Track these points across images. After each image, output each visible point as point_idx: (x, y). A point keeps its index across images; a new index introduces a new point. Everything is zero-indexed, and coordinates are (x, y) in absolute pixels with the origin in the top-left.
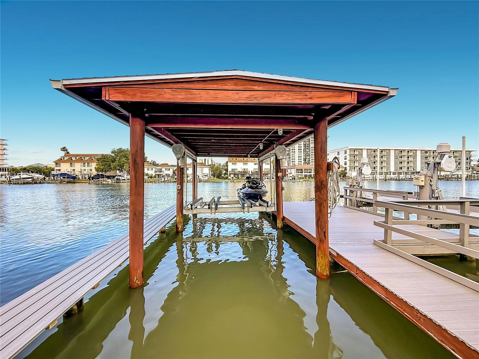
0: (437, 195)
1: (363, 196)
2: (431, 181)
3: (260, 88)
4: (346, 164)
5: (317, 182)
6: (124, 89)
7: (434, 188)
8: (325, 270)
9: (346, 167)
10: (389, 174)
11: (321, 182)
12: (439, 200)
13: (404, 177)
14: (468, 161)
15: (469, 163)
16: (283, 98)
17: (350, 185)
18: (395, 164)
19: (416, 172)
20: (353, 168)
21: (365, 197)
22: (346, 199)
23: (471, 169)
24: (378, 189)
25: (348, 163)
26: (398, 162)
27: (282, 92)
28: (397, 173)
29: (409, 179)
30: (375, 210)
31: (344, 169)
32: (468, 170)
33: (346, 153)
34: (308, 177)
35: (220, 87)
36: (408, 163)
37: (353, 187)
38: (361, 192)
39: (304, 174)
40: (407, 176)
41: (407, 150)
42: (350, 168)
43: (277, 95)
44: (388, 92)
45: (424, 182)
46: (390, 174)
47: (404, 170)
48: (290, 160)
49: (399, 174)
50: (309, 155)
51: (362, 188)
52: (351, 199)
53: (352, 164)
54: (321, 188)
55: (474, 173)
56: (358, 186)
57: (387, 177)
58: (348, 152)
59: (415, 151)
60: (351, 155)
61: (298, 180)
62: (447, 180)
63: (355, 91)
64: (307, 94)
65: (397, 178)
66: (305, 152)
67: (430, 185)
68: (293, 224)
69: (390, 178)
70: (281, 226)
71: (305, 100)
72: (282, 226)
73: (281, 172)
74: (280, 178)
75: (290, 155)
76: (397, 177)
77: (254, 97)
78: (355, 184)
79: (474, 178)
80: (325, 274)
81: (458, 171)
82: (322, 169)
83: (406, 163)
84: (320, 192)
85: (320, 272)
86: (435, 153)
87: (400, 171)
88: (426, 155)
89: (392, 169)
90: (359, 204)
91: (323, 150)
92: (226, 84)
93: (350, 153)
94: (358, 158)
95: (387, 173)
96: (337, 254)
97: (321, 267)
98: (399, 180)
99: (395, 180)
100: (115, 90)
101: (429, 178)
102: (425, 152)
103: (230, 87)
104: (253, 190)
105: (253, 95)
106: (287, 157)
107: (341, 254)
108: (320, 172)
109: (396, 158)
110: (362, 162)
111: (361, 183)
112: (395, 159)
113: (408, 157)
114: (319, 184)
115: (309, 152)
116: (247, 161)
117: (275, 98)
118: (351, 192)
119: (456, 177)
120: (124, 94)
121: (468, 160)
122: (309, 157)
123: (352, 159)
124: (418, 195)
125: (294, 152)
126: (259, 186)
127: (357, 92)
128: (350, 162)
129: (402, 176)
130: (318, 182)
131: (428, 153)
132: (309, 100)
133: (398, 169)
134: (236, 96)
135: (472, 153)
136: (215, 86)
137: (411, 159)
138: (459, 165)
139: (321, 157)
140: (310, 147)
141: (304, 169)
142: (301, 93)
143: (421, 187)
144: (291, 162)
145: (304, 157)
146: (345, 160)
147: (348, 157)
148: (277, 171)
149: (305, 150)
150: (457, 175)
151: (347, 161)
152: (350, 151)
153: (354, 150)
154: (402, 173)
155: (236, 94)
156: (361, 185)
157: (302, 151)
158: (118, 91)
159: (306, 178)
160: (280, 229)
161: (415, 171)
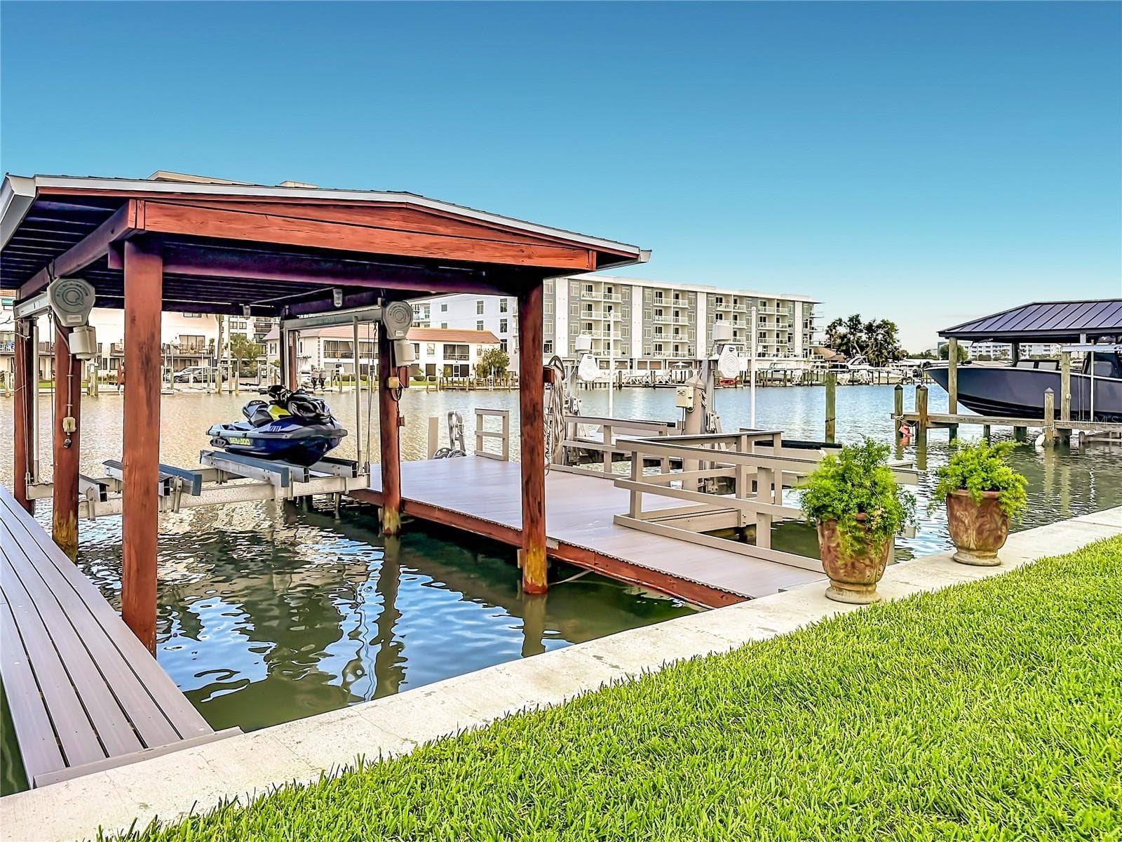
0: (712, 427)
1: (581, 435)
2: (703, 398)
3: (449, 231)
4: (503, 328)
5: (526, 406)
6: (181, 209)
7: (709, 412)
8: (541, 578)
9: (505, 340)
10: (629, 367)
11: (534, 406)
12: (715, 434)
13: (667, 378)
14: (808, 331)
15: (808, 336)
16: (486, 253)
18: (644, 335)
19: (696, 362)
21: (584, 438)
23: (813, 356)
24: (611, 418)
25: (512, 324)
26: (653, 330)
27: (483, 242)
28: (649, 363)
29: (679, 382)
30: (608, 468)
32: (806, 357)
35: (377, 222)
36: (677, 331)
38: (576, 424)
40: (674, 371)
41: (674, 290)
43: (477, 247)
44: (638, 255)
45: (692, 399)
46: (631, 367)
47: (667, 353)
49: (656, 366)
54: (533, 418)
55: (817, 367)
56: (570, 409)
57: (623, 377)
59: (692, 296)
62: (763, 386)
63: (593, 250)
64: (524, 249)
65: (649, 380)
67: (702, 405)
68: (437, 514)
69: (630, 381)
70: (396, 525)
71: (521, 260)
72: (398, 526)
73: (396, 376)
74: (393, 392)
76: (650, 378)
77: (437, 246)
79: (817, 380)
80: (540, 585)
81: (787, 359)
82: (534, 380)
83: (671, 333)
84: (532, 425)
85: (532, 585)
86: (738, 305)
87: (658, 357)
88: (719, 309)
89: (637, 354)
90: (571, 458)
91: (537, 342)
92: (387, 218)
95: (622, 364)
96: (561, 543)
97: (532, 572)
98: (654, 387)
99: (645, 386)
100: (161, 208)
101: (700, 392)
102: (717, 298)
103: (396, 223)
104: (307, 429)
105: (436, 243)
107: (567, 541)
108: (531, 385)
109: (645, 315)
110: (579, 347)
111: (575, 402)
112: (644, 317)
113: (677, 314)
114: (530, 409)
117: (473, 252)
119: (782, 377)
120: (179, 218)
121: (807, 327)
124: (684, 426)
126: (323, 415)
127: (598, 252)
129: (662, 374)
130: (529, 405)
131: (723, 304)
132: (527, 259)
133: (652, 350)
134: (407, 243)
135: (815, 309)
136: (368, 219)
137: (683, 320)
138: (789, 341)
139: (534, 356)
142: (513, 246)
143: (689, 411)
146: (504, 315)
148: (386, 373)
150: (783, 372)
151: (509, 315)
154: (663, 364)
155: (407, 240)
156: (575, 408)
158: (167, 212)
160: (394, 534)
161: (693, 358)
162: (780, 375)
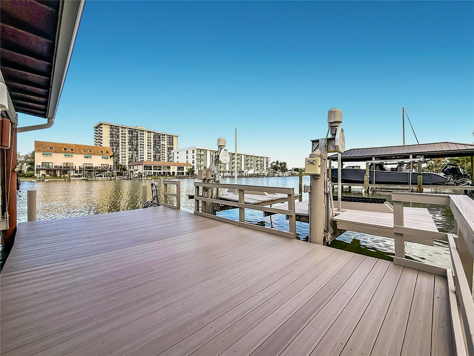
1: (221, 195)
4: (193, 163)
9: (194, 166)
14: (267, 164)
15: (267, 166)
17: (204, 179)
19: (242, 171)
20: (200, 166)
21: (224, 197)
22: (198, 201)
23: (269, 170)
25: (195, 162)
26: (231, 163)
28: (230, 172)
31: (192, 167)
32: (267, 170)
33: (193, 152)
34: (157, 174)
36: (237, 164)
37: (208, 182)
38: (218, 189)
39: (153, 171)
41: (236, 154)
42: (197, 167)
45: (320, 168)
46: (226, 173)
48: (138, 156)
49: (232, 172)
50: (159, 152)
51: (219, 183)
52: (205, 202)
53: (199, 163)
55: (270, 173)
56: (214, 179)
58: (195, 151)
59: (241, 155)
60: (198, 155)
61: (146, 178)
62: (259, 177)
66: (155, 149)
69: (226, 176)
75: (138, 150)
78: (210, 177)
79: (270, 176)
81: (263, 171)
86: (251, 158)
87: (233, 170)
89: (227, 169)
93: (197, 153)
94: (203, 158)
95: (224, 172)
98: (232, 177)
99: (230, 177)
106: (134, 152)
111: (217, 176)
115: (159, 149)
116: (72, 153)
118: (205, 189)
122: (159, 154)
123: (198, 158)
125: (143, 148)
128: (197, 161)
131: (248, 157)
133: (231, 168)
135: (269, 159)
137: (238, 161)
138: (263, 167)
140: (161, 144)
141: (153, 166)
144: (139, 158)
145: (154, 154)
146: (193, 159)
147: (195, 156)
149: (155, 146)
151: (195, 159)
152: (197, 151)
153: (201, 150)
156: (217, 179)
157: (152, 147)
159: (155, 176)
162: (262, 175)
